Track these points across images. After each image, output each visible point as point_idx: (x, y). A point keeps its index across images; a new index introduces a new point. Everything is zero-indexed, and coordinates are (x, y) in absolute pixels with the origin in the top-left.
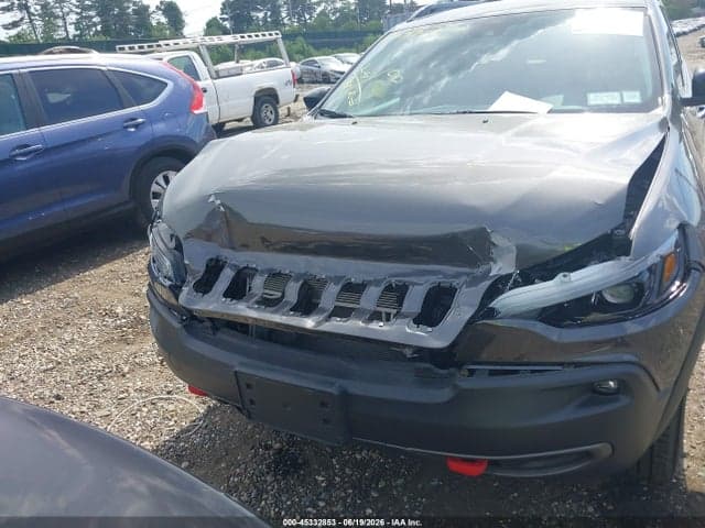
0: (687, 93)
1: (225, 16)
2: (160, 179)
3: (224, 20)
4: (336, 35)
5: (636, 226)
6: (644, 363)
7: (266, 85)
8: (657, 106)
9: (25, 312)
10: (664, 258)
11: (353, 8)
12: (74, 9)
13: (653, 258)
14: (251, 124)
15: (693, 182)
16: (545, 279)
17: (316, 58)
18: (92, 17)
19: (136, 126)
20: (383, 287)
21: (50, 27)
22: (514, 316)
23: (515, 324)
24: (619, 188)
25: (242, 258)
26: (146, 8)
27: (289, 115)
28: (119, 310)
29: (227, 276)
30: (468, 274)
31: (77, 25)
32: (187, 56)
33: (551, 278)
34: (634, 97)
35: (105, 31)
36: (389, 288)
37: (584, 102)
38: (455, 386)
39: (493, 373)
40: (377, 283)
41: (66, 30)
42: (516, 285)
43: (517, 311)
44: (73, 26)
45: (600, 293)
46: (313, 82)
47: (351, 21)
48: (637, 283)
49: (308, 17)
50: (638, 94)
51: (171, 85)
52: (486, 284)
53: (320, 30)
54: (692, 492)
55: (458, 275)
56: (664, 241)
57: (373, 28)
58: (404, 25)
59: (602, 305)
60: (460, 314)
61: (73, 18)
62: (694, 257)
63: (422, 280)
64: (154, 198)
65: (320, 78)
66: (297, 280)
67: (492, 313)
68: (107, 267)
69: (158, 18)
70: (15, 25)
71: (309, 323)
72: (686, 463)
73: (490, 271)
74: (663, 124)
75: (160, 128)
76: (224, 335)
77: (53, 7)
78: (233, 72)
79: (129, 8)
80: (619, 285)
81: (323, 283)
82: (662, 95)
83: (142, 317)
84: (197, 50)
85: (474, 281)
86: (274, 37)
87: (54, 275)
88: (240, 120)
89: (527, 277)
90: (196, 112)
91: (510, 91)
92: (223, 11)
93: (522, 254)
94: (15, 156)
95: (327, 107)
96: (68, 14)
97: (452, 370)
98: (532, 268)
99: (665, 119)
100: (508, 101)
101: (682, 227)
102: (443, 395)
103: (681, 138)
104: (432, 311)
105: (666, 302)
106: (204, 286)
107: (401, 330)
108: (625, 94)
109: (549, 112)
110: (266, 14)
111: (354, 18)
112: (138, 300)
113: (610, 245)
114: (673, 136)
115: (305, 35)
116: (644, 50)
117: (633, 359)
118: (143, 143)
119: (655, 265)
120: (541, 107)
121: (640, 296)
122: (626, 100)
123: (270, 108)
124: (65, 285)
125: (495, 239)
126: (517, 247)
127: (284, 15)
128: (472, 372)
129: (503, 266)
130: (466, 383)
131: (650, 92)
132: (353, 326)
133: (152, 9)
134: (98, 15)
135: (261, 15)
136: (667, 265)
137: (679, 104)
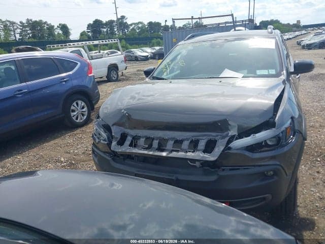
0: (292, 70)
1: (89, 30)
2: (75, 104)
3: (88, 32)
4: (139, 39)
5: (277, 118)
6: (282, 165)
7: (113, 62)
8: (281, 75)
9: (20, 161)
10: (287, 129)
11: (147, 27)
12: (19, 27)
13: (283, 128)
14: (106, 79)
15: (295, 103)
16: (246, 137)
17: (132, 50)
18: (28, 31)
19: (65, 81)
20: (189, 141)
21: (7, 35)
22: (237, 149)
23: (239, 152)
24: (271, 105)
25: (133, 132)
26: (53, 27)
27: (122, 75)
28: (62, 159)
29: (129, 139)
30: (221, 135)
31: (20, 34)
32: (79, 50)
33: (249, 136)
34: (273, 72)
35: (34, 37)
36: (192, 142)
37: (255, 73)
38: (218, 174)
39: (230, 170)
40: (187, 139)
41: (15, 36)
42: (237, 139)
43: (238, 147)
44: (18, 35)
45: (265, 141)
46: (131, 60)
47: (146, 33)
48: (278, 137)
49: (126, 31)
50: (274, 70)
51: (79, 64)
52: (227, 139)
53: (132, 37)
54: (301, 218)
55: (217, 136)
56: (287, 123)
57: (156, 36)
58: (183, 42)
59: (267, 145)
60: (219, 149)
61: (19, 31)
62: (296, 128)
63: (204, 138)
64: (72, 112)
65: (134, 59)
66: (157, 140)
67: (230, 148)
68: (52, 142)
69: (58, 31)
71: (164, 154)
72: (299, 209)
73: (228, 133)
74: (284, 82)
75: (75, 82)
76: (128, 161)
77: (9, 26)
78: (99, 57)
79: (44, 26)
80: (272, 138)
81: (167, 140)
82: (283, 71)
83: (73, 162)
84: (83, 47)
85: (223, 138)
86: (116, 41)
87: (29, 146)
88: (101, 78)
89: (240, 136)
90: (90, 75)
91: (228, 69)
92: (88, 28)
93: (240, 128)
94: (16, 95)
95: (155, 75)
96: (16, 29)
97: (217, 169)
98: (242, 133)
99: (284, 80)
100: (227, 73)
101: (292, 118)
102: (213, 178)
103: (290, 87)
104: (209, 148)
105: (288, 144)
106: (121, 143)
107: (199, 155)
108: (270, 70)
109: (243, 77)
110: (107, 30)
111: (147, 31)
112: (69, 155)
113: (268, 124)
114: (288, 86)
115: (125, 39)
116: (276, 54)
117: (278, 163)
118: (68, 88)
119: (283, 131)
120: (240, 75)
121: (279, 141)
122: (270, 73)
123: (115, 72)
124: (35, 150)
125: (230, 123)
126: (238, 125)
127: (115, 30)
128: (224, 170)
129: (233, 132)
130: (222, 173)
131: (278, 69)
132: (181, 154)
133: (56, 27)
134: (30, 30)
135: (105, 30)
136: (288, 131)
137: (289, 74)
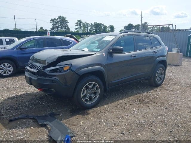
1: (125, 29)
21: (84, 29)
26: (106, 27)
35: (96, 31)
41: (87, 30)
51: (73, 43)
61: (89, 28)
69: (108, 29)
70: (77, 29)
77: (86, 25)
79: (102, 26)
92: (124, 28)
134: (95, 28)
